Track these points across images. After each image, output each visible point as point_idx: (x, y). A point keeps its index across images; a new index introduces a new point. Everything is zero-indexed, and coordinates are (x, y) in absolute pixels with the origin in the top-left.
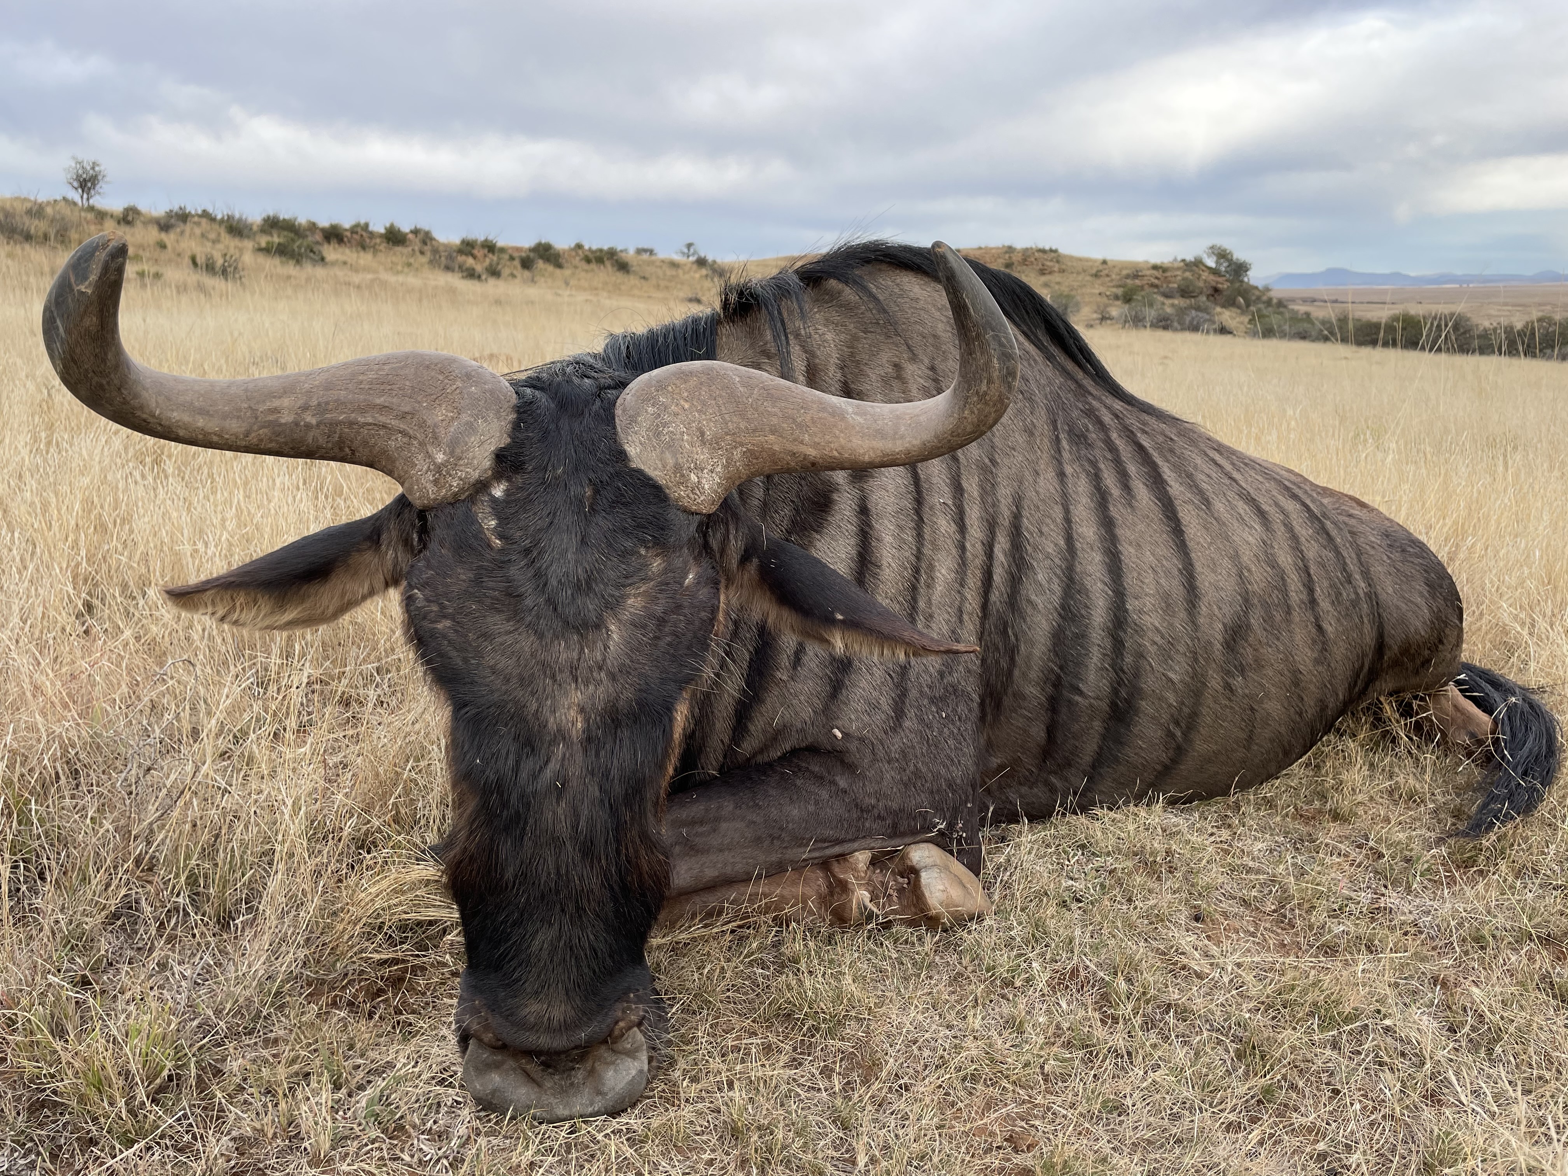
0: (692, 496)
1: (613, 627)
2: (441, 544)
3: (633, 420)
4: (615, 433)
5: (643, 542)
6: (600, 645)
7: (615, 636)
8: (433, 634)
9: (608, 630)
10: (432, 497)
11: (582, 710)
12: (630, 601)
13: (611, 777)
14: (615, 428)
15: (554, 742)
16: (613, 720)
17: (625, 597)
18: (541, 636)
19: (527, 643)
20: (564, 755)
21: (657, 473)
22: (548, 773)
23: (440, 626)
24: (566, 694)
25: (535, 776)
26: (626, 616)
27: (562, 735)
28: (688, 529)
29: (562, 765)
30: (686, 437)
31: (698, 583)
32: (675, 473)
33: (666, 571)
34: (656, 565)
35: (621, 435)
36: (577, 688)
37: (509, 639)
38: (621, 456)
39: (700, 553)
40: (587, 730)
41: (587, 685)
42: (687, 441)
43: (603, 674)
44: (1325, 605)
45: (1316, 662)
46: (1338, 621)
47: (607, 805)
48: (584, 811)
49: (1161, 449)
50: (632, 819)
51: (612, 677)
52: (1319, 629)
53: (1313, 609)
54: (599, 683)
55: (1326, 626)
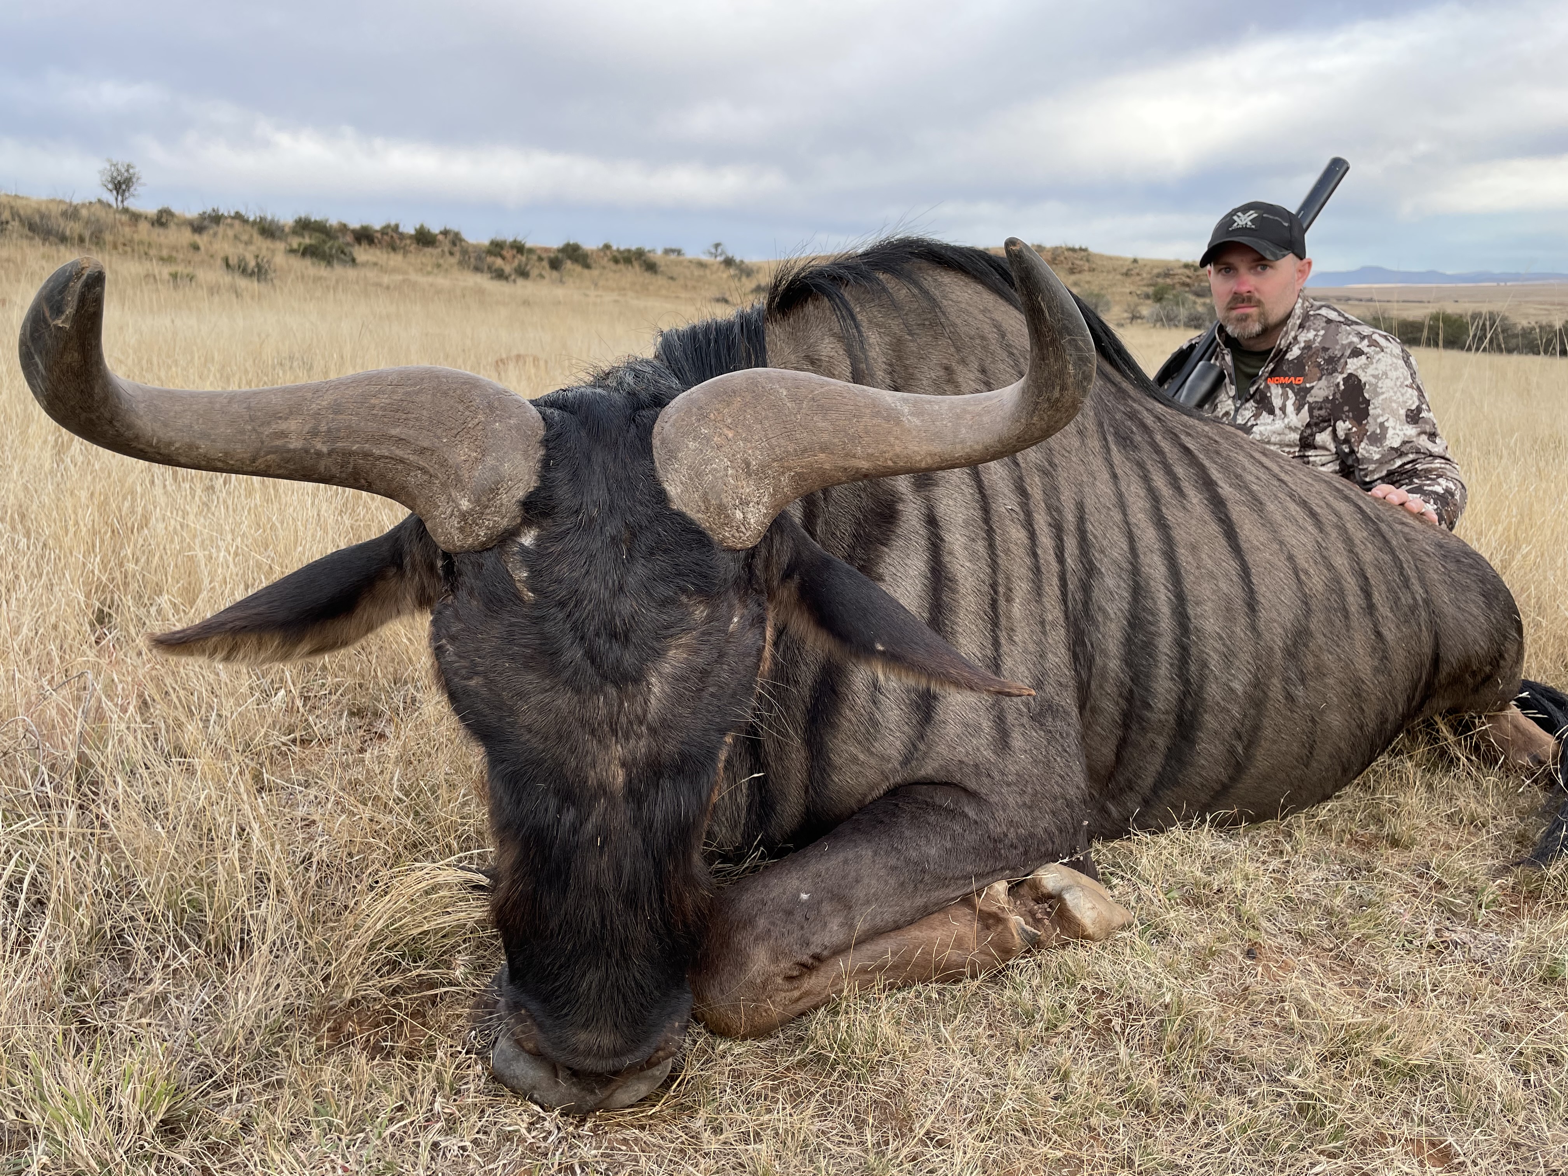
0: (737, 534)
1: (653, 681)
2: (471, 594)
3: (672, 454)
4: (653, 469)
5: (685, 591)
6: (640, 699)
7: (656, 690)
8: (465, 691)
9: (648, 683)
10: (458, 544)
11: (623, 765)
12: (671, 653)
13: (653, 830)
14: (653, 463)
15: (594, 797)
16: (655, 773)
17: (665, 649)
18: (579, 692)
19: (564, 700)
20: (606, 808)
21: (700, 515)
22: (589, 826)
23: (472, 683)
24: (607, 747)
25: (575, 829)
26: (666, 668)
27: (602, 789)
28: (729, 568)
29: (604, 819)
30: (730, 472)
31: (742, 625)
32: (719, 514)
33: (709, 619)
34: (699, 613)
35: (660, 472)
36: (617, 742)
37: (547, 698)
38: (661, 496)
39: (745, 592)
40: (629, 781)
41: (627, 739)
42: (732, 476)
43: (644, 729)
44: (1384, 610)
45: (1376, 670)
46: (1398, 627)
47: (650, 856)
48: (627, 864)
49: (1206, 451)
50: (676, 868)
51: (653, 731)
52: (1379, 634)
53: (1371, 614)
54: (639, 737)
55: (1385, 632)
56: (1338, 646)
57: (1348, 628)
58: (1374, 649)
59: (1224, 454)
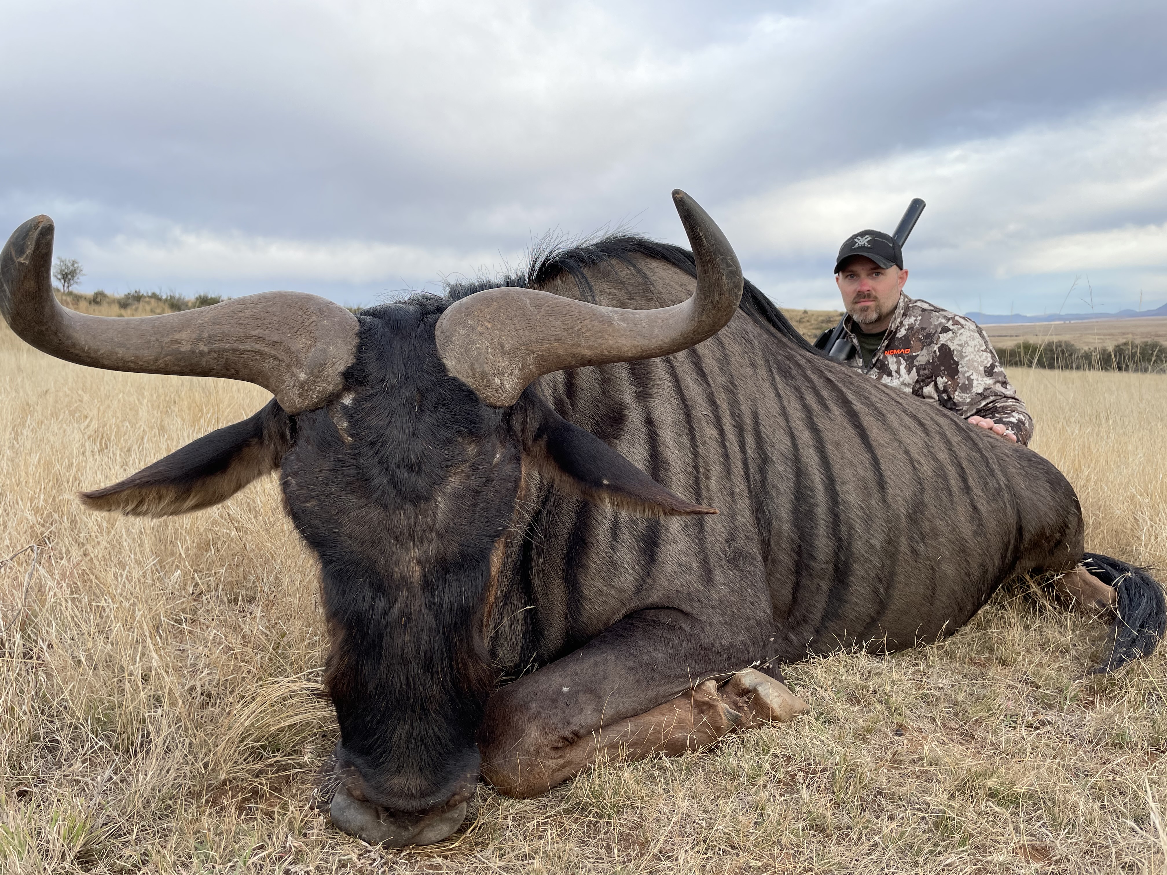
0: (496, 395)
1: (439, 499)
2: (307, 441)
3: (448, 340)
4: (436, 350)
5: (460, 433)
6: (430, 512)
7: (441, 505)
8: (304, 511)
9: (436, 501)
10: (299, 406)
11: (419, 562)
12: (452, 479)
13: (443, 611)
14: (435, 346)
15: (399, 587)
16: (443, 569)
17: (448, 476)
18: (385, 508)
19: (375, 514)
20: (408, 596)
21: (469, 380)
22: (396, 610)
23: (309, 505)
24: (407, 550)
25: (385, 614)
26: (449, 489)
27: (405, 582)
28: (494, 419)
29: (406, 603)
30: (490, 350)
31: (503, 460)
32: (482, 379)
33: (479, 454)
34: (471, 450)
35: (441, 352)
36: (414, 546)
37: (362, 512)
38: (441, 368)
39: (505, 438)
40: (424, 575)
41: (422, 543)
42: (491, 353)
43: (434, 535)
44: (977, 491)
45: (975, 534)
46: (988, 503)
47: (441, 632)
48: (424, 637)
49: (843, 382)
50: (461, 641)
51: (440, 536)
52: (975, 508)
53: (968, 493)
54: (431, 541)
55: (979, 506)
56: (946, 515)
57: (952, 502)
58: (972, 518)
59: (856, 384)
